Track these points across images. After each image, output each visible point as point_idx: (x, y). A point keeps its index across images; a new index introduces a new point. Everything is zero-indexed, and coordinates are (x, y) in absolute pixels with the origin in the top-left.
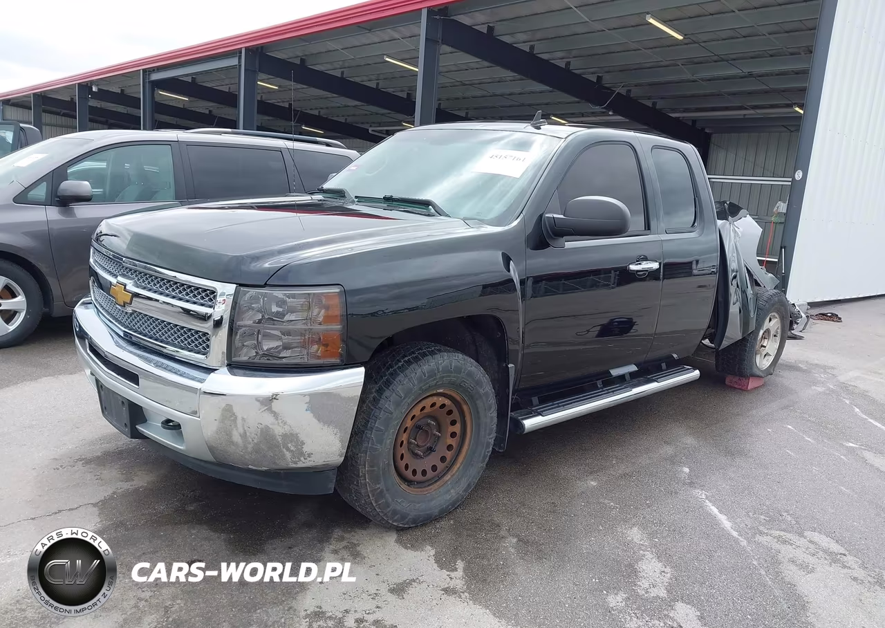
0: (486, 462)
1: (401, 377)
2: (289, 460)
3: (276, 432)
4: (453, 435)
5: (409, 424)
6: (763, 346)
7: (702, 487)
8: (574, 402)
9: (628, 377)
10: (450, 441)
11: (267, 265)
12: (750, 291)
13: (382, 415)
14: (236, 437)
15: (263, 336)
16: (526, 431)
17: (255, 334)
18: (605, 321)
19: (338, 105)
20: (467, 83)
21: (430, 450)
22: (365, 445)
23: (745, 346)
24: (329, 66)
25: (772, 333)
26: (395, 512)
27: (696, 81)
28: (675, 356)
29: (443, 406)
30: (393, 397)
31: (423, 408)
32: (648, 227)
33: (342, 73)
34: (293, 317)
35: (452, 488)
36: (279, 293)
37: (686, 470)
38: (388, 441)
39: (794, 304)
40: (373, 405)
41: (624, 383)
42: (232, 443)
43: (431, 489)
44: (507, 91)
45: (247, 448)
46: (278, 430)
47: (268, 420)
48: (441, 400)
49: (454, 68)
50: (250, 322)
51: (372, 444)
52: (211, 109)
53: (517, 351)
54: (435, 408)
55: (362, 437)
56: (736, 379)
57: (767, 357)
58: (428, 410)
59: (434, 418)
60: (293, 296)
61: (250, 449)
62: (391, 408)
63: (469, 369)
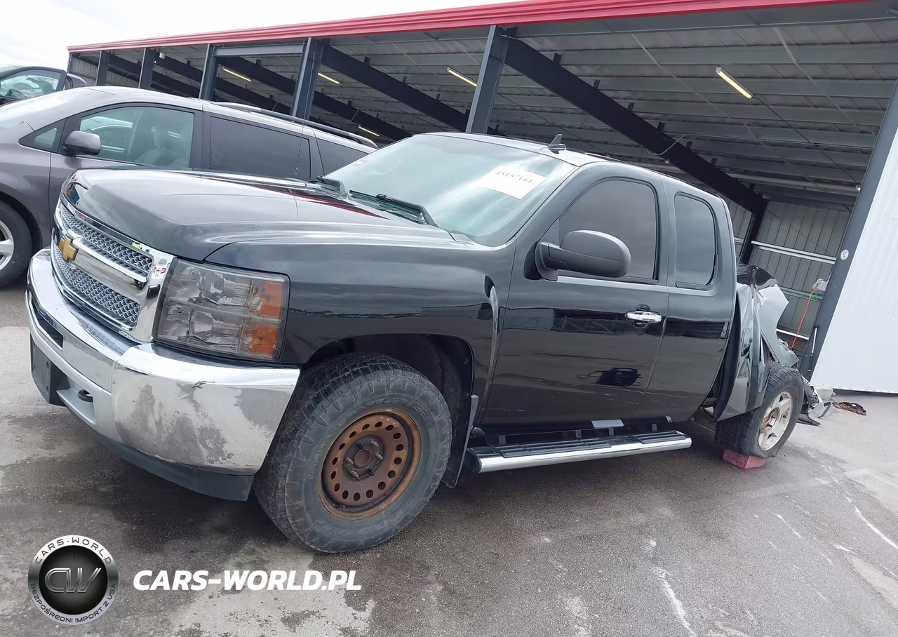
0: (430, 496)
1: (343, 388)
2: (205, 457)
3: (194, 424)
4: (398, 461)
5: (347, 440)
6: (769, 425)
7: (664, 566)
8: (543, 449)
9: (611, 432)
10: (393, 467)
11: (208, 241)
12: (762, 365)
13: (314, 426)
14: (151, 424)
15: (197, 317)
16: (481, 471)
17: (189, 313)
18: (608, 368)
19: (397, 110)
20: (527, 108)
21: (369, 473)
22: (289, 455)
23: (749, 421)
24: (392, 70)
25: (781, 413)
26: (313, 534)
27: (760, 144)
28: (669, 419)
29: (390, 427)
30: (330, 409)
31: (366, 427)
32: (656, 276)
33: (405, 78)
34: (228, 301)
35: (386, 518)
36: (219, 273)
37: (653, 543)
38: (317, 456)
39: (812, 387)
40: (306, 413)
41: (605, 436)
42: (147, 429)
43: (362, 515)
44: (567, 123)
45: (161, 437)
46: (197, 422)
47: (188, 409)
48: (388, 421)
49: (517, 91)
50: (185, 300)
51: (297, 456)
52: (273, 94)
53: (484, 381)
54: (381, 428)
55: (287, 446)
56: (734, 455)
57: (771, 438)
58: (372, 429)
59: (379, 439)
60: (233, 279)
61: (163, 439)
62: (326, 420)
63: (425, 392)
